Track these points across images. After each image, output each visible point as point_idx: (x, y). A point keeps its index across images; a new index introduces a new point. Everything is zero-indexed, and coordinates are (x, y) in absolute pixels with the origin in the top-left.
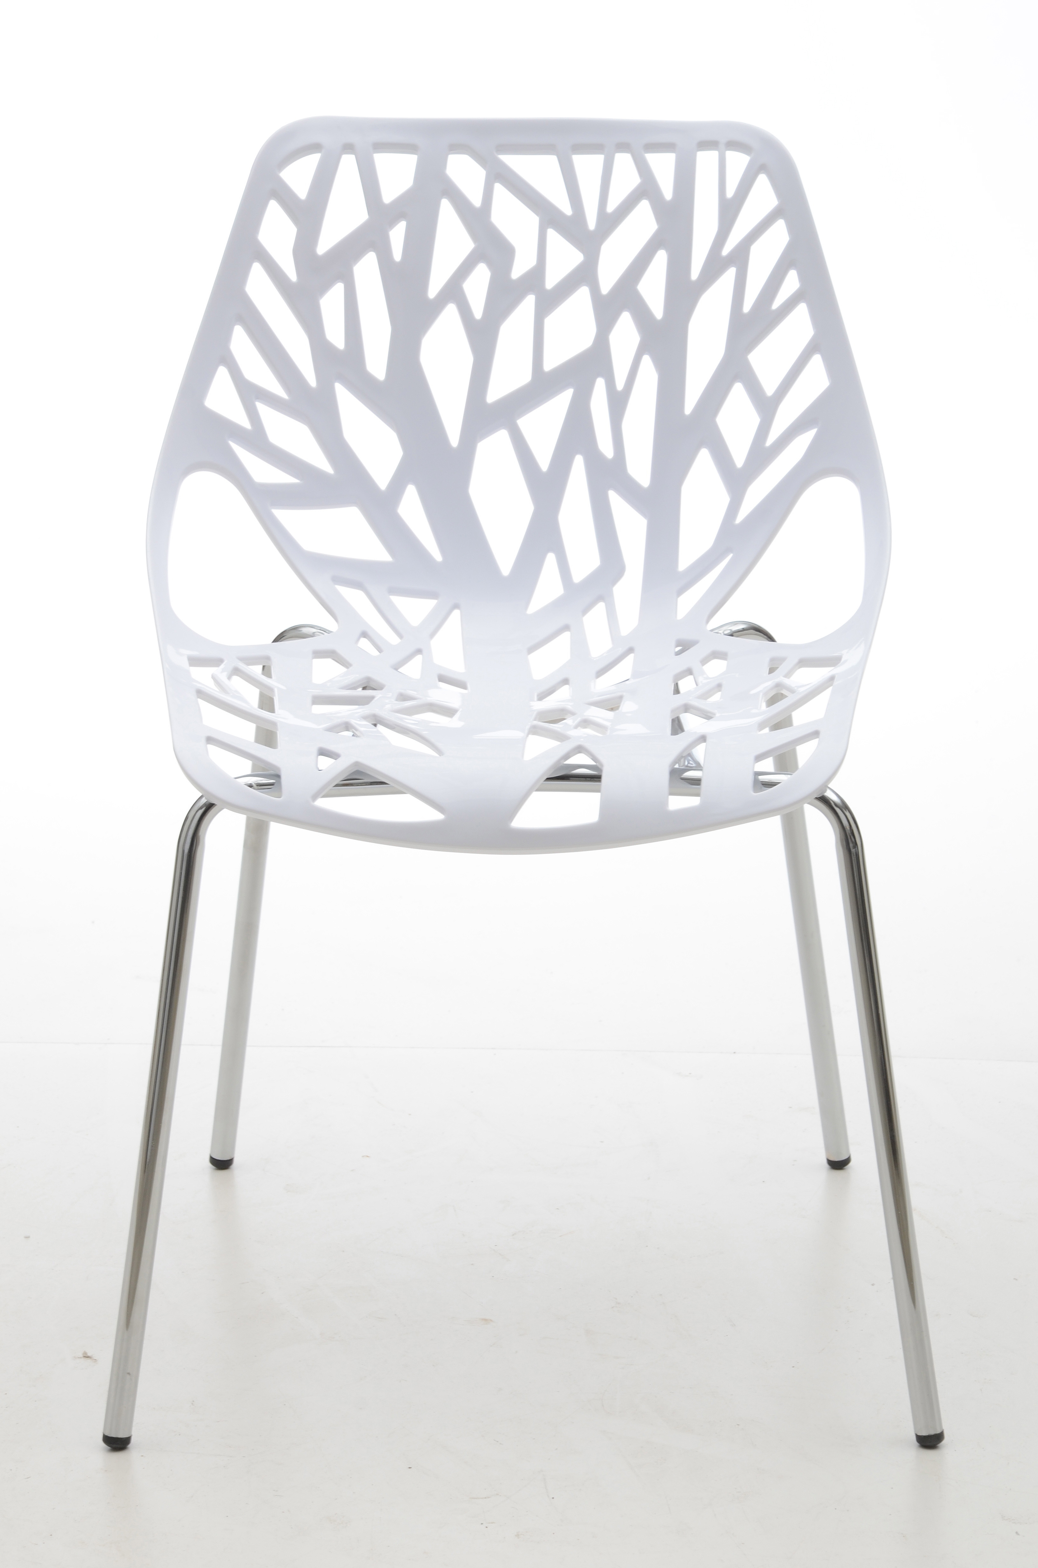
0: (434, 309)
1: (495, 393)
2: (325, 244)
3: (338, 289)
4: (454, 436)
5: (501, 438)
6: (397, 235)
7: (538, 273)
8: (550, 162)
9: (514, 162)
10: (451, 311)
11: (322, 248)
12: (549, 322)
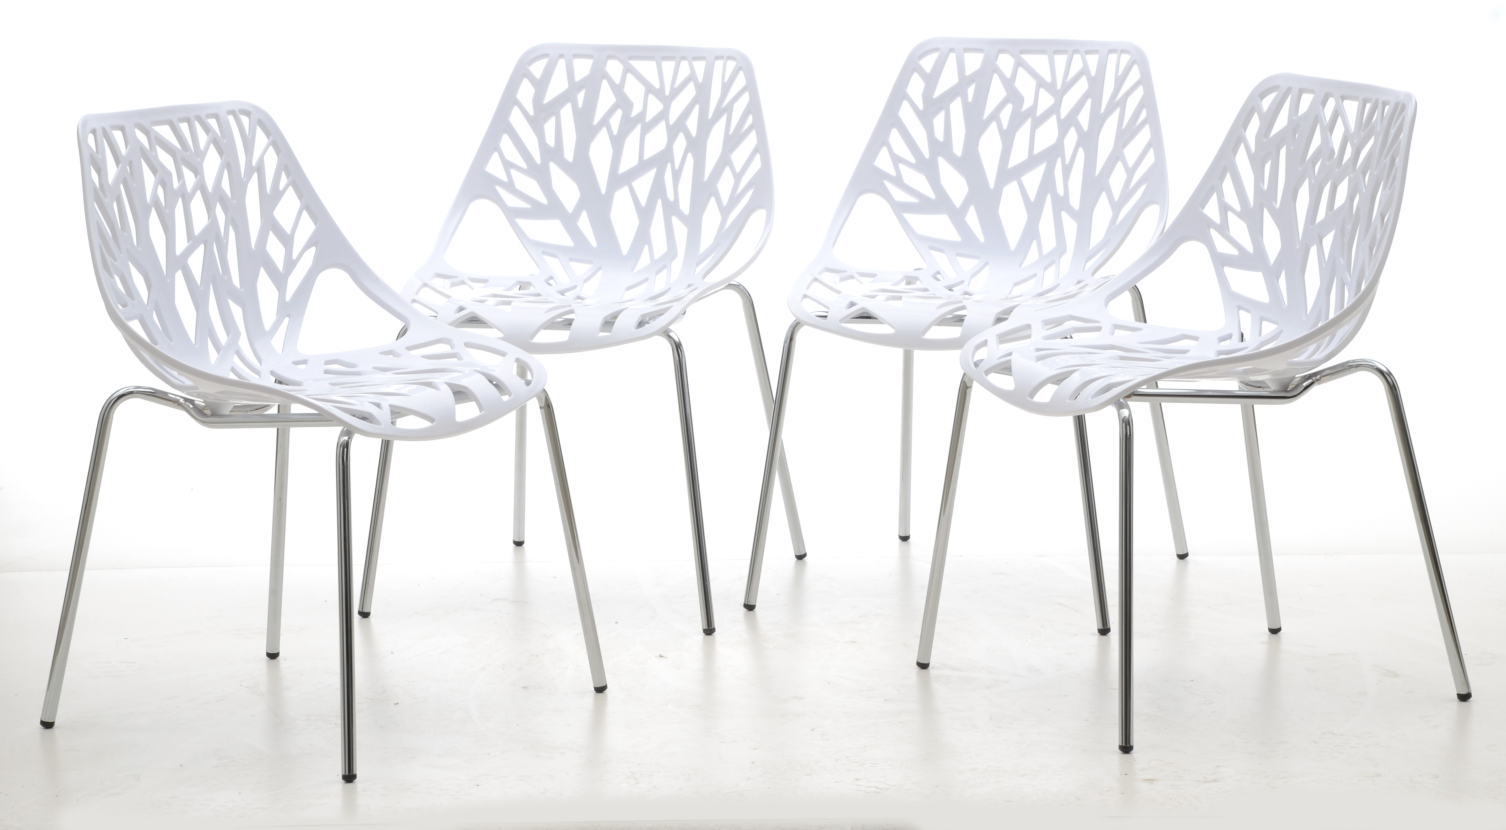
0: (595, 131)
1: (623, 168)
2: (548, 98)
3: (553, 120)
4: (603, 188)
5: (625, 190)
6: (581, 96)
7: (643, 113)
8: (652, 64)
9: (635, 63)
10: (604, 130)
11: (546, 100)
12: (648, 137)
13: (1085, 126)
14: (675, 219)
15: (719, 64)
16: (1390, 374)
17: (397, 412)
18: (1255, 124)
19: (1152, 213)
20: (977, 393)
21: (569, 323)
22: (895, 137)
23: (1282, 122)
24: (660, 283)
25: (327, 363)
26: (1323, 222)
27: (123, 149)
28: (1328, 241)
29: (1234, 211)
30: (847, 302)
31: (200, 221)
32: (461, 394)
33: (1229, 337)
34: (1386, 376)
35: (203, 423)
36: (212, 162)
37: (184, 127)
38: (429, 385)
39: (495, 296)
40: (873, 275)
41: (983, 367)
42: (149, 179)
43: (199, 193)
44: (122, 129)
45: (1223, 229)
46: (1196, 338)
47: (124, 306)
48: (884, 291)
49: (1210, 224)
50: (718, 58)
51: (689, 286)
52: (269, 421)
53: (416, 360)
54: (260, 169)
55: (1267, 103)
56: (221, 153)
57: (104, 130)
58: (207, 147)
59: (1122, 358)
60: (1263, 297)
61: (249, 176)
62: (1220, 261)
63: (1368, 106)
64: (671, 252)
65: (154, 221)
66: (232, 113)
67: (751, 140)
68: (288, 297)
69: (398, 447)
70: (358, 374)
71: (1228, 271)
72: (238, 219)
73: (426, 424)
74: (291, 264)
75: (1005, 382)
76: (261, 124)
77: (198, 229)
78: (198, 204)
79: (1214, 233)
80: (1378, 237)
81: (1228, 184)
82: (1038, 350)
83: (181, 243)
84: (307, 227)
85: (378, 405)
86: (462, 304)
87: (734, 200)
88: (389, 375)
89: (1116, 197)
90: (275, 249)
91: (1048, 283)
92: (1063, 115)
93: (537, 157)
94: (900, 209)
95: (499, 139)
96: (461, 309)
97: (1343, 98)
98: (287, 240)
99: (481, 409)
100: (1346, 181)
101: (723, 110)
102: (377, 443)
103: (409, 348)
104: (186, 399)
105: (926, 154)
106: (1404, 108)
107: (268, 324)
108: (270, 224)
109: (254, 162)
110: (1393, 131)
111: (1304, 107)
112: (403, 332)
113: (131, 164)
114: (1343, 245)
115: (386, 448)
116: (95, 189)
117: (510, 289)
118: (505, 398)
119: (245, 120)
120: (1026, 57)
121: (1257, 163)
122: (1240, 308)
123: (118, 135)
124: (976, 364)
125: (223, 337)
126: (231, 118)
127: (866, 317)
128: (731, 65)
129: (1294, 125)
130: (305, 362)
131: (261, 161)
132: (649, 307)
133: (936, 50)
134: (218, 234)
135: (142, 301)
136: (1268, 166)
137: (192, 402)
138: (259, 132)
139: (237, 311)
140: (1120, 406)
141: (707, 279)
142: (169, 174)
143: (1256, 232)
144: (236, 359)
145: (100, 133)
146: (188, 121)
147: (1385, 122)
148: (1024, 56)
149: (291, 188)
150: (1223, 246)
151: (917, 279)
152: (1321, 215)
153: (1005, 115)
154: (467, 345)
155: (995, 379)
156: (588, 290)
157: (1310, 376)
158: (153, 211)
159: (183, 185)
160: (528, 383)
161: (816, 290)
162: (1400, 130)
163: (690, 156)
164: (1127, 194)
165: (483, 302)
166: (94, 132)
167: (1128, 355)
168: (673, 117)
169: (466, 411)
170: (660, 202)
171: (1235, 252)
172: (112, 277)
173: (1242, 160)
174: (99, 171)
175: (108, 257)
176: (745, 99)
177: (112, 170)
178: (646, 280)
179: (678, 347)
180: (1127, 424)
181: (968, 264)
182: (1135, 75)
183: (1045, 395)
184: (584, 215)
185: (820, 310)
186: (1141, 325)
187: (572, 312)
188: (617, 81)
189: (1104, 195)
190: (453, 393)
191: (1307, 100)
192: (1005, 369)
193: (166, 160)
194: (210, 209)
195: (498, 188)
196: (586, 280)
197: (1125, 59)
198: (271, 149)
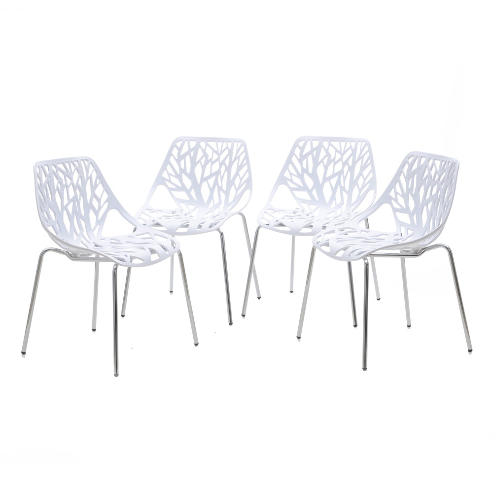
13: (351, 165)
14: (221, 192)
15: (236, 144)
16: (449, 248)
17: (132, 258)
18: (406, 167)
19: (371, 192)
20: (318, 253)
21: (188, 226)
22: (290, 167)
23: (415, 167)
24: (216, 212)
25: (111, 240)
26: (428, 199)
27: (48, 172)
28: (430, 205)
29: (399, 194)
30: (275, 220)
31: (72, 195)
32: (153, 251)
33: (398, 235)
34: (448, 249)
35: (71, 259)
36: (76, 176)
37: (67, 165)
38: (143, 249)
39: (165, 216)
40: (284, 211)
41: (320, 244)
42: (56, 181)
43: (71, 186)
44: (48, 166)
45: (396, 200)
46: (387, 235)
47: (47, 222)
48: (287, 216)
49: (392, 198)
50: (235, 142)
51: (226, 213)
52: (92, 259)
53: (139, 239)
54: (91, 178)
55: (410, 160)
56: (78, 172)
57: (42, 166)
58: (74, 171)
59: (364, 242)
60: (409, 222)
61: (87, 180)
62: (395, 210)
63: (443, 163)
64: (220, 203)
65: (57, 194)
66: (83, 160)
67: (246, 168)
68: (99, 219)
69: (133, 269)
70: (121, 244)
71: (397, 213)
72: (84, 194)
73: (142, 262)
74: (100, 208)
75: (327, 249)
76: (91, 163)
77: (71, 197)
78: (71, 189)
79: (393, 201)
80: (447, 205)
81: (397, 186)
82: (338, 239)
83: (66, 201)
84: (105, 196)
85: (126, 256)
86: (154, 219)
87: (240, 186)
88: (130, 244)
89: (360, 187)
90: (95, 203)
91: (338, 214)
92: (344, 161)
93: (178, 172)
94: (292, 189)
95: (166, 166)
96: (154, 221)
97: (435, 160)
98: (99, 200)
99: (159, 256)
100: (436, 186)
101: (237, 158)
102: (126, 268)
103: (137, 235)
104: (66, 252)
105: (300, 172)
106: (455, 163)
107: (92, 227)
108: (94, 195)
109: (89, 176)
110: (451, 171)
111: (422, 163)
112: (135, 230)
113: (50, 177)
114: (435, 207)
115: (129, 270)
116: (39, 185)
117: (169, 213)
118: (167, 253)
119: (86, 162)
120: (332, 143)
121: (407, 179)
122: (401, 225)
123: (46, 168)
124: (317, 243)
125: (78, 231)
126: (82, 162)
127: (282, 225)
128: (240, 144)
129: (419, 168)
130: (104, 239)
131: (91, 175)
132: (213, 221)
133: (304, 140)
134: (77, 198)
135: (53, 220)
136: (410, 180)
137: (68, 252)
138: (91, 166)
139: (83, 223)
140: (365, 259)
141: (231, 211)
142: (62, 180)
143: (406, 201)
144: (82, 238)
145: (40, 167)
146: (68, 163)
147: (449, 168)
148: (331, 142)
149: (100, 184)
150: (396, 206)
151: (297, 212)
152: (428, 197)
153: (326, 161)
154: (155, 235)
155: (324, 248)
156: (194, 214)
157: (424, 249)
158: (57, 192)
159: (66, 183)
160: (174, 248)
161: (266, 216)
162: (454, 171)
163: (226, 172)
164: (363, 186)
165: (160, 218)
166: (39, 167)
167: (366, 241)
168: (221, 160)
169: (154, 257)
170: (216, 186)
171: (400, 207)
172: (43, 213)
173: (402, 178)
174: (40, 179)
175: (42, 207)
176: (244, 155)
177: (44, 179)
178: (212, 211)
179: (222, 234)
180: (367, 265)
181: (313, 207)
182: (366, 149)
183: (340, 254)
184: (193, 190)
185: (267, 223)
186: (368, 230)
187: (189, 222)
188: (204, 148)
189: (356, 186)
190: (151, 251)
191: (423, 160)
192: (327, 245)
193: (61, 175)
194: (75, 191)
195: (166, 181)
196: (193, 211)
197: (363, 144)
198: (94, 171)
